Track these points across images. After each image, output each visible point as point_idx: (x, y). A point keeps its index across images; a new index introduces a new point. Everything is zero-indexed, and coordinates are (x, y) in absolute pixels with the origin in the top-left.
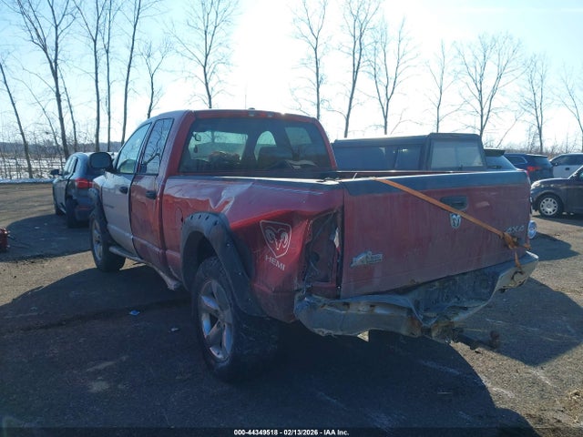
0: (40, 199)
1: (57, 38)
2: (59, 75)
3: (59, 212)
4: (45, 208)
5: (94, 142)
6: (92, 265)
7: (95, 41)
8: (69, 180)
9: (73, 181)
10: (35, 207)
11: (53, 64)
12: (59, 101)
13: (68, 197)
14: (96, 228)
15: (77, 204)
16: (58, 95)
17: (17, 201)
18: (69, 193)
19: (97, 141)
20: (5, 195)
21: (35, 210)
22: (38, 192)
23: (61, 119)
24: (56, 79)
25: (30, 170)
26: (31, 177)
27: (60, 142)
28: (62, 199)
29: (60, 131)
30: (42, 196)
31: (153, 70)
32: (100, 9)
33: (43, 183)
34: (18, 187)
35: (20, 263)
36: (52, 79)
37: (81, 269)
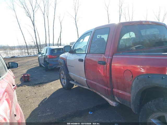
0: (33, 61)
1: (34, 14)
2: (35, 25)
3: (41, 66)
4: (35, 64)
5: (45, 43)
6: (61, 87)
7: (44, 14)
8: (45, 56)
9: (47, 56)
10: (33, 64)
11: (33, 22)
12: (35, 32)
13: (45, 61)
14: (62, 74)
15: (49, 63)
16: (35, 31)
17: (27, 62)
18: (45, 60)
19: (46, 43)
20: (23, 61)
21: (33, 65)
22: (31, 59)
23: (36, 38)
24: (34, 26)
25: (28, 53)
26: (28, 55)
27: (36, 44)
28: (42, 62)
29: (36, 41)
30: (33, 60)
31: (61, 21)
32: (45, 5)
33: (32, 56)
34: (26, 58)
35: (35, 87)
36: (33, 26)
37: (57, 89)
